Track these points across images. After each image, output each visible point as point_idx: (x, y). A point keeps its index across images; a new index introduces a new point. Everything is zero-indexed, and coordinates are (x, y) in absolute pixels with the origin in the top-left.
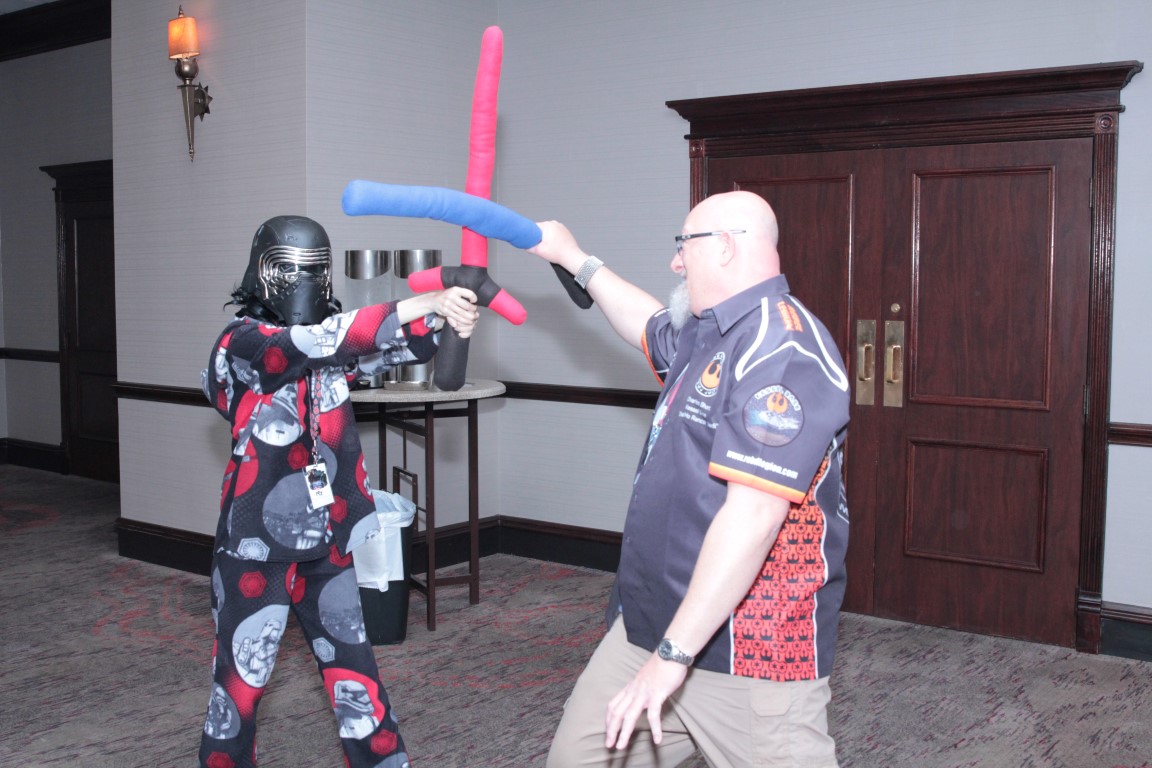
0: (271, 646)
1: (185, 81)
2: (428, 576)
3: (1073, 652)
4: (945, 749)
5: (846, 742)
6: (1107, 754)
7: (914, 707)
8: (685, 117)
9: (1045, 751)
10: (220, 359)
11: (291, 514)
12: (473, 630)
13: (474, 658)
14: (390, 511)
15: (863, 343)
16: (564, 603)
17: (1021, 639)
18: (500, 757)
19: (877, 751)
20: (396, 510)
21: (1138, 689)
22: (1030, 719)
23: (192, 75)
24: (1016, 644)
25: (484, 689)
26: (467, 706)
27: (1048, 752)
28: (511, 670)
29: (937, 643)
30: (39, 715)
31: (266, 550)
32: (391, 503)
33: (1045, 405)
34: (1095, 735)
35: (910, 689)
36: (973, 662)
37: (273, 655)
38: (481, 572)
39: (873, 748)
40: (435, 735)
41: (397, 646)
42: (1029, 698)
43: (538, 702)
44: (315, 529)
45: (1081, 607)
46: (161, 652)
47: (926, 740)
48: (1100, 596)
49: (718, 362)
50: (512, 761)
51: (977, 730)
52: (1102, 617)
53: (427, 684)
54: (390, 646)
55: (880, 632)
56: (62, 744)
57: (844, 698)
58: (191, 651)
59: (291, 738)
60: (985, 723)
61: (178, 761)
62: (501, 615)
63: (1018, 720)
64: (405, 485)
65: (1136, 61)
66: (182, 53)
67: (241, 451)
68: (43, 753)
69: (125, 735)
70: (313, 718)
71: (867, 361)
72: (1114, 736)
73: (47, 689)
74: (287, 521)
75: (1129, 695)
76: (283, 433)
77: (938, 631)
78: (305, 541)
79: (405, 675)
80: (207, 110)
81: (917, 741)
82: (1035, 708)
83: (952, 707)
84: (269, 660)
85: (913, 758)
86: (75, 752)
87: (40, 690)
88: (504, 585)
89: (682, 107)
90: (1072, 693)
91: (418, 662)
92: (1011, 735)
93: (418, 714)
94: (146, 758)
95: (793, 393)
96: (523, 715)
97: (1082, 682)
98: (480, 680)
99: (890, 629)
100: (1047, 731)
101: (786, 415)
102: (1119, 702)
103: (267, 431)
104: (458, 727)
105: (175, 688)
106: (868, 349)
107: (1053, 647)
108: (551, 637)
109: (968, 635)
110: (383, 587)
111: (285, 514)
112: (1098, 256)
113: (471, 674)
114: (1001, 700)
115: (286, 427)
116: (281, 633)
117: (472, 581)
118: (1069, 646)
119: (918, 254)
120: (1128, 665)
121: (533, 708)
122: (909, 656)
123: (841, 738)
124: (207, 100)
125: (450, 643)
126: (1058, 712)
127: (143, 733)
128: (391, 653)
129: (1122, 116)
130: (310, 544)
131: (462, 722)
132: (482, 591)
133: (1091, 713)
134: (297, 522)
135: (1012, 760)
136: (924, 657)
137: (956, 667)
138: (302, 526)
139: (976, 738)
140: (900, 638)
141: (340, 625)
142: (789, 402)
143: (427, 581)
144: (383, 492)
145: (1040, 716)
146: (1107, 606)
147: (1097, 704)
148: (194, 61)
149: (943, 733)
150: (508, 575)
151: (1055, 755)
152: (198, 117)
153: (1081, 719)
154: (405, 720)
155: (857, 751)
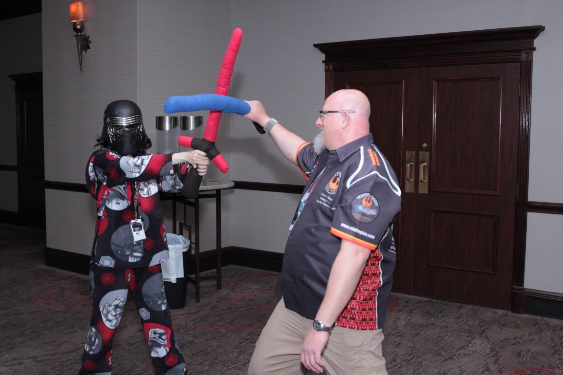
0: (119, 309)
1: (78, 33)
2: (196, 276)
3: (510, 313)
4: (446, 360)
5: (398, 356)
6: (525, 362)
7: (432, 339)
8: (322, 52)
9: (495, 360)
10: (90, 168)
11: (125, 244)
12: (218, 302)
13: (219, 315)
14: (178, 244)
15: (409, 162)
16: (263, 289)
17: (485, 307)
18: (229, 364)
19: (413, 360)
20: (180, 243)
21: (541, 331)
22: (488, 345)
23: (81, 30)
24: (482, 309)
25: (223, 331)
26: (214, 339)
27: (496, 361)
28: (236, 321)
29: (444, 308)
30: (4, 343)
31: (113, 262)
32: (178, 240)
33: (497, 192)
34: (519, 353)
35: (430, 331)
36: (461, 317)
37: (120, 314)
38: (222, 274)
39: (412, 359)
40: (198, 353)
41: (181, 309)
42: (488, 335)
43: (249, 337)
44: (138, 252)
45: (513, 291)
46: (65, 312)
47: (437, 355)
48: (523, 286)
49: (338, 177)
50: (235, 365)
51: (462, 350)
52: (523, 295)
53: (195, 328)
54: (177, 310)
55: (416, 303)
56: (16, 357)
57: (398, 335)
58: (80, 312)
59: (128, 354)
60: (466, 347)
61: (73, 365)
62: (232, 294)
63: (482, 346)
64: (185, 231)
65: (541, 26)
66: (76, 19)
67: (101, 214)
68: (6, 362)
69: (46, 353)
70: (139, 345)
71: (411, 171)
72: (528, 353)
73: (8, 331)
74: (123, 248)
75: (536, 334)
76: (119, 204)
77: (444, 302)
78: (133, 258)
79: (184, 324)
80: (89, 48)
81: (433, 356)
82: (490, 340)
83: (451, 339)
84: (118, 316)
85: (431, 364)
86: (22, 361)
87: (5, 331)
88: (234, 280)
89: (321, 47)
90: (509, 333)
91: (191, 317)
92: (478, 353)
93: (190, 343)
94: (56, 364)
95: (375, 197)
96: (241, 343)
97: (513, 327)
98: (221, 326)
99: (421, 302)
100: (496, 351)
101: (371, 207)
102: (531, 337)
103: (112, 203)
104: (210, 349)
105: (72, 330)
106: (411, 165)
107: (500, 310)
108: (256, 306)
109: (459, 304)
110: (174, 281)
111: (122, 244)
112: (523, 120)
113: (216, 323)
114: (474, 336)
115: (120, 201)
116: (124, 303)
117: (218, 278)
118: (508, 310)
119: (435, 119)
120: (536, 319)
121: (246, 340)
122: (430, 315)
123: (396, 354)
124: (88, 43)
125: (207, 308)
126: (502, 342)
127: (55, 352)
128: (178, 313)
129: (534, 53)
130: (136, 259)
131: (211, 346)
132: (223, 283)
133: (517, 342)
134: (128, 248)
135: (478, 365)
136: (437, 315)
137: (453, 320)
138: (131, 250)
139: (462, 354)
140: (426, 306)
141: (153, 301)
142: (373, 201)
143: (196, 278)
144: (174, 235)
145: (493, 344)
146: (526, 291)
147: (520, 338)
148: (82, 23)
149: (446, 352)
150: (236, 275)
151: (499, 363)
152: (84, 51)
153: (513, 345)
154: (184, 346)
155: (404, 361)
